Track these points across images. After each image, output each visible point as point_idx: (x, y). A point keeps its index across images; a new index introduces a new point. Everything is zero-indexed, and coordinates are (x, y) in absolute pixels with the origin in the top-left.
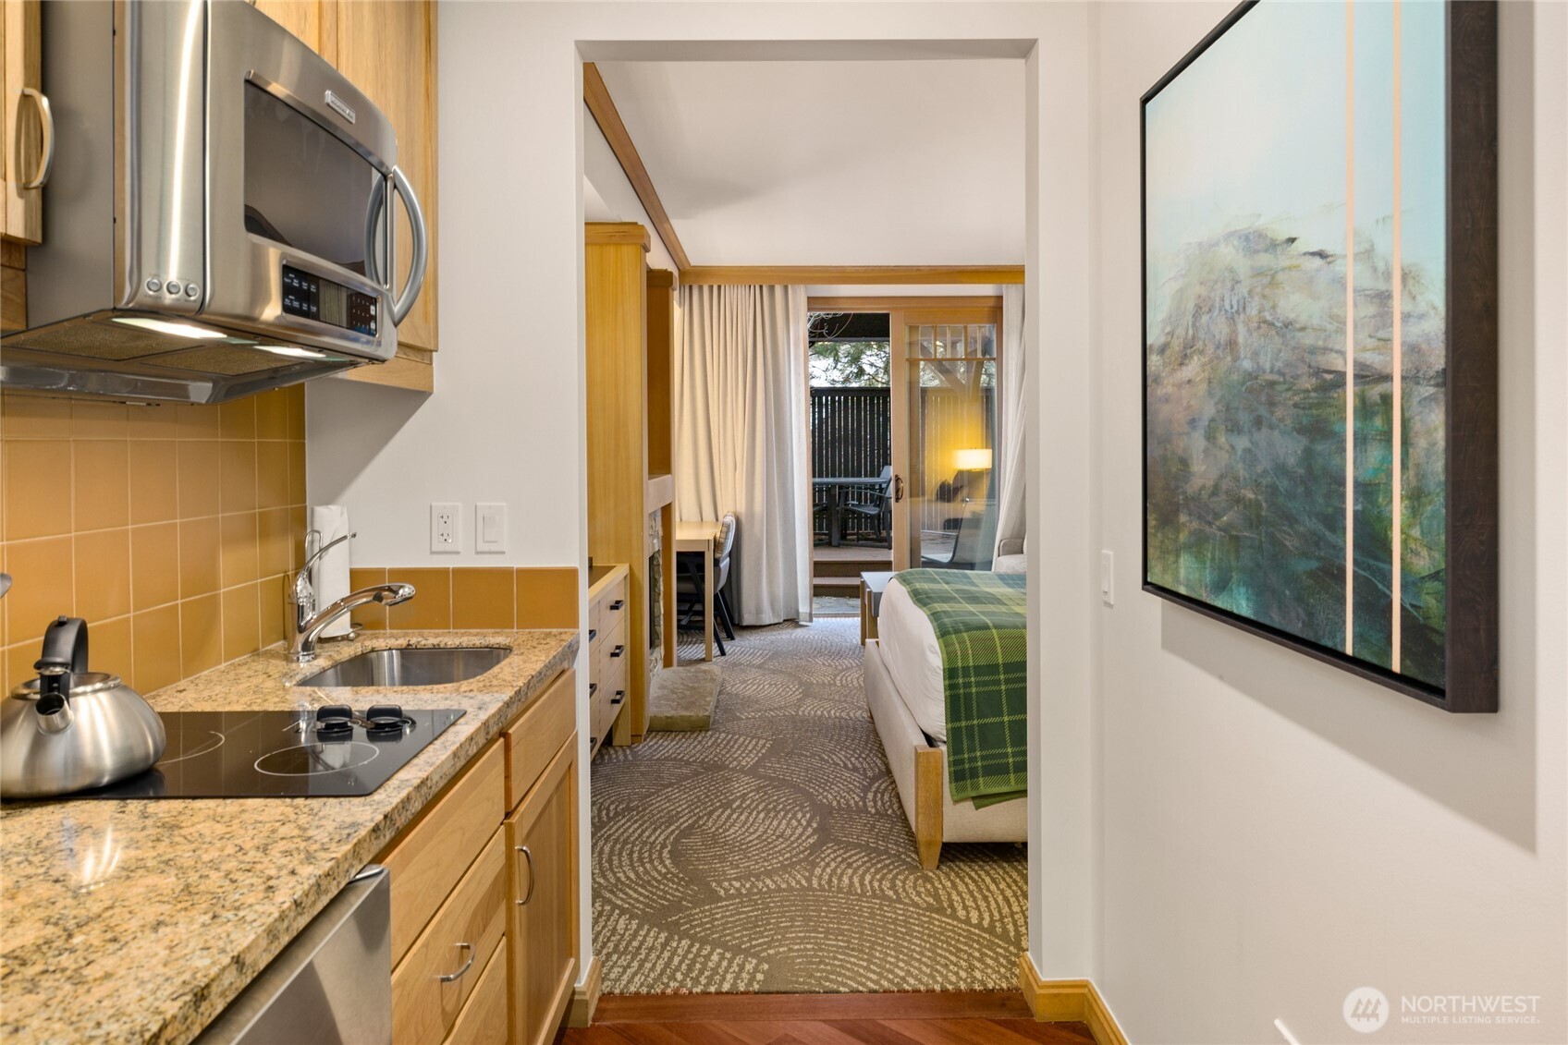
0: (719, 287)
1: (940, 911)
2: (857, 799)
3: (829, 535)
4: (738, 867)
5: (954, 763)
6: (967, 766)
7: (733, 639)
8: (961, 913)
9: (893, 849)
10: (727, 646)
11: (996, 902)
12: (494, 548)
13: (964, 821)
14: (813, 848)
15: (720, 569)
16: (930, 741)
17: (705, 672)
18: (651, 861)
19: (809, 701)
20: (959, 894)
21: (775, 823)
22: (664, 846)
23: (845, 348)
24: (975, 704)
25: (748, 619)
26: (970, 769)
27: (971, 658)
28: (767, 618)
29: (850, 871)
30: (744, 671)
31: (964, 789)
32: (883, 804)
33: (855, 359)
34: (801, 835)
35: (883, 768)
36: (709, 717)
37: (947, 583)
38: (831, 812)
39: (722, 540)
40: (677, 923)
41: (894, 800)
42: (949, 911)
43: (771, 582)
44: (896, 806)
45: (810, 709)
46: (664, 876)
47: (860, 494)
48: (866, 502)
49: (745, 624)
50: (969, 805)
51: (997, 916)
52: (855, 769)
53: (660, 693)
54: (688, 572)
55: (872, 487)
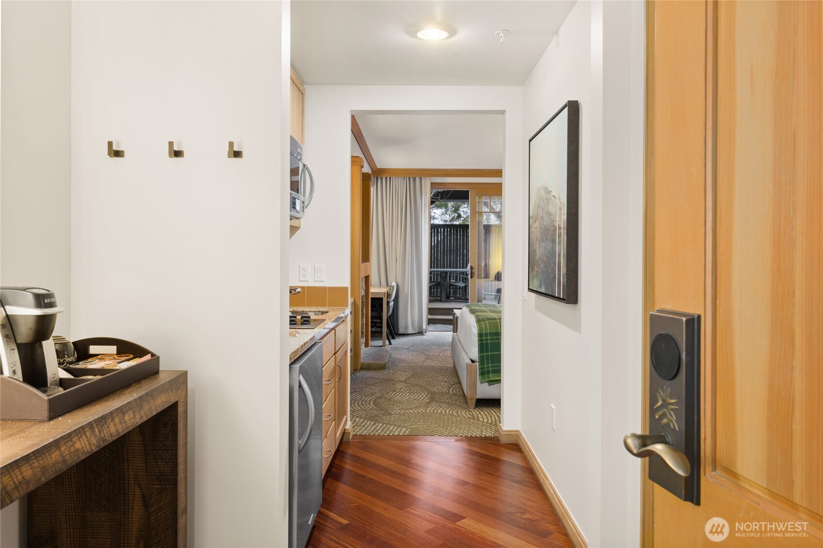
0: (390, 178)
1: (474, 419)
2: (446, 390)
3: (441, 296)
4: (399, 407)
5: (481, 369)
6: (486, 370)
7: (395, 339)
8: (481, 419)
9: (458, 403)
10: (392, 341)
11: (495, 417)
12: (320, 280)
13: (484, 390)
14: (427, 403)
15: (389, 306)
16: (473, 361)
17: (383, 349)
18: (366, 405)
19: (428, 361)
20: (481, 415)
21: (413, 396)
22: (370, 401)
23: (450, 204)
24: (489, 347)
25: (401, 331)
26: (487, 371)
27: (488, 330)
28: (410, 331)
29: (441, 409)
30: (400, 350)
31: (485, 378)
32: (456, 392)
33: (456, 210)
34: (423, 399)
35: (458, 382)
36: (386, 363)
37: (485, 307)
38: (435, 394)
39: (390, 293)
40: (377, 420)
41: (461, 391)
42: (477, 419)
43: (412, 314)
44: (461, 392)
45: (428, 363)
46: (372, 409)
47: (456, 277)
48: (460, 281)
49: (400, 332)
50: (487, 384)
51: (494, 420)
52: (446, 382)
53: (364, 356)
54: (376, 308)
55: (463, 273)
